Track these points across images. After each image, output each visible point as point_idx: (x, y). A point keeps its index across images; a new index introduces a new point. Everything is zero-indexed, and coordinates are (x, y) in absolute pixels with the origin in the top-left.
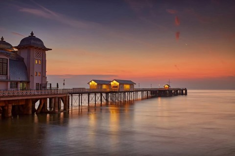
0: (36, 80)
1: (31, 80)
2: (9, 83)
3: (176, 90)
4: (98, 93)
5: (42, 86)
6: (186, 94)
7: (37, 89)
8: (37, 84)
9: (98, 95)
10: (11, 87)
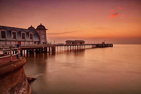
0: (43, 41)
1: (41, 41)
2: (33, 42)
3: (108, 45)
4: (69, 45)
5: (45, 43)
6: (112, 46)
7: (43, 44)
8: (43, 42)
9: (69, 46)
10: (34, 43)
